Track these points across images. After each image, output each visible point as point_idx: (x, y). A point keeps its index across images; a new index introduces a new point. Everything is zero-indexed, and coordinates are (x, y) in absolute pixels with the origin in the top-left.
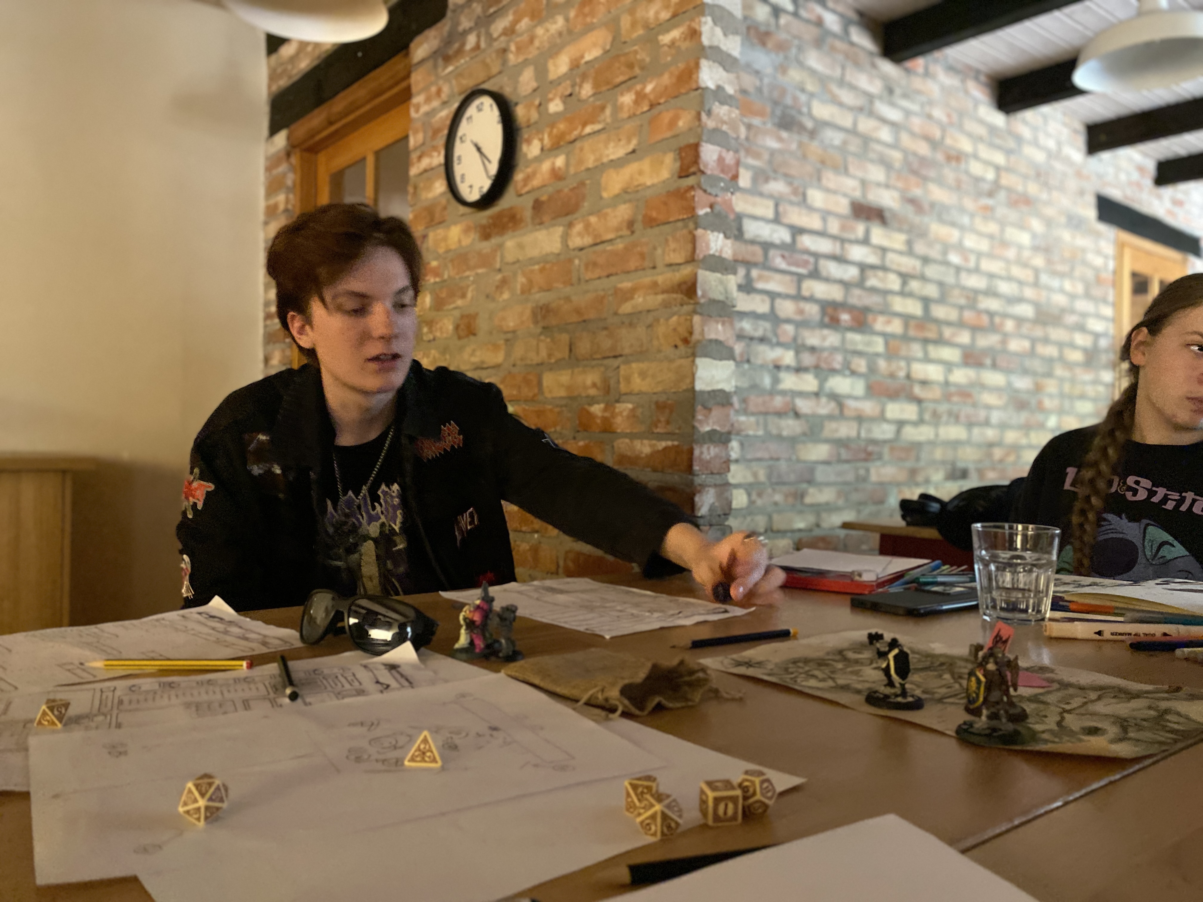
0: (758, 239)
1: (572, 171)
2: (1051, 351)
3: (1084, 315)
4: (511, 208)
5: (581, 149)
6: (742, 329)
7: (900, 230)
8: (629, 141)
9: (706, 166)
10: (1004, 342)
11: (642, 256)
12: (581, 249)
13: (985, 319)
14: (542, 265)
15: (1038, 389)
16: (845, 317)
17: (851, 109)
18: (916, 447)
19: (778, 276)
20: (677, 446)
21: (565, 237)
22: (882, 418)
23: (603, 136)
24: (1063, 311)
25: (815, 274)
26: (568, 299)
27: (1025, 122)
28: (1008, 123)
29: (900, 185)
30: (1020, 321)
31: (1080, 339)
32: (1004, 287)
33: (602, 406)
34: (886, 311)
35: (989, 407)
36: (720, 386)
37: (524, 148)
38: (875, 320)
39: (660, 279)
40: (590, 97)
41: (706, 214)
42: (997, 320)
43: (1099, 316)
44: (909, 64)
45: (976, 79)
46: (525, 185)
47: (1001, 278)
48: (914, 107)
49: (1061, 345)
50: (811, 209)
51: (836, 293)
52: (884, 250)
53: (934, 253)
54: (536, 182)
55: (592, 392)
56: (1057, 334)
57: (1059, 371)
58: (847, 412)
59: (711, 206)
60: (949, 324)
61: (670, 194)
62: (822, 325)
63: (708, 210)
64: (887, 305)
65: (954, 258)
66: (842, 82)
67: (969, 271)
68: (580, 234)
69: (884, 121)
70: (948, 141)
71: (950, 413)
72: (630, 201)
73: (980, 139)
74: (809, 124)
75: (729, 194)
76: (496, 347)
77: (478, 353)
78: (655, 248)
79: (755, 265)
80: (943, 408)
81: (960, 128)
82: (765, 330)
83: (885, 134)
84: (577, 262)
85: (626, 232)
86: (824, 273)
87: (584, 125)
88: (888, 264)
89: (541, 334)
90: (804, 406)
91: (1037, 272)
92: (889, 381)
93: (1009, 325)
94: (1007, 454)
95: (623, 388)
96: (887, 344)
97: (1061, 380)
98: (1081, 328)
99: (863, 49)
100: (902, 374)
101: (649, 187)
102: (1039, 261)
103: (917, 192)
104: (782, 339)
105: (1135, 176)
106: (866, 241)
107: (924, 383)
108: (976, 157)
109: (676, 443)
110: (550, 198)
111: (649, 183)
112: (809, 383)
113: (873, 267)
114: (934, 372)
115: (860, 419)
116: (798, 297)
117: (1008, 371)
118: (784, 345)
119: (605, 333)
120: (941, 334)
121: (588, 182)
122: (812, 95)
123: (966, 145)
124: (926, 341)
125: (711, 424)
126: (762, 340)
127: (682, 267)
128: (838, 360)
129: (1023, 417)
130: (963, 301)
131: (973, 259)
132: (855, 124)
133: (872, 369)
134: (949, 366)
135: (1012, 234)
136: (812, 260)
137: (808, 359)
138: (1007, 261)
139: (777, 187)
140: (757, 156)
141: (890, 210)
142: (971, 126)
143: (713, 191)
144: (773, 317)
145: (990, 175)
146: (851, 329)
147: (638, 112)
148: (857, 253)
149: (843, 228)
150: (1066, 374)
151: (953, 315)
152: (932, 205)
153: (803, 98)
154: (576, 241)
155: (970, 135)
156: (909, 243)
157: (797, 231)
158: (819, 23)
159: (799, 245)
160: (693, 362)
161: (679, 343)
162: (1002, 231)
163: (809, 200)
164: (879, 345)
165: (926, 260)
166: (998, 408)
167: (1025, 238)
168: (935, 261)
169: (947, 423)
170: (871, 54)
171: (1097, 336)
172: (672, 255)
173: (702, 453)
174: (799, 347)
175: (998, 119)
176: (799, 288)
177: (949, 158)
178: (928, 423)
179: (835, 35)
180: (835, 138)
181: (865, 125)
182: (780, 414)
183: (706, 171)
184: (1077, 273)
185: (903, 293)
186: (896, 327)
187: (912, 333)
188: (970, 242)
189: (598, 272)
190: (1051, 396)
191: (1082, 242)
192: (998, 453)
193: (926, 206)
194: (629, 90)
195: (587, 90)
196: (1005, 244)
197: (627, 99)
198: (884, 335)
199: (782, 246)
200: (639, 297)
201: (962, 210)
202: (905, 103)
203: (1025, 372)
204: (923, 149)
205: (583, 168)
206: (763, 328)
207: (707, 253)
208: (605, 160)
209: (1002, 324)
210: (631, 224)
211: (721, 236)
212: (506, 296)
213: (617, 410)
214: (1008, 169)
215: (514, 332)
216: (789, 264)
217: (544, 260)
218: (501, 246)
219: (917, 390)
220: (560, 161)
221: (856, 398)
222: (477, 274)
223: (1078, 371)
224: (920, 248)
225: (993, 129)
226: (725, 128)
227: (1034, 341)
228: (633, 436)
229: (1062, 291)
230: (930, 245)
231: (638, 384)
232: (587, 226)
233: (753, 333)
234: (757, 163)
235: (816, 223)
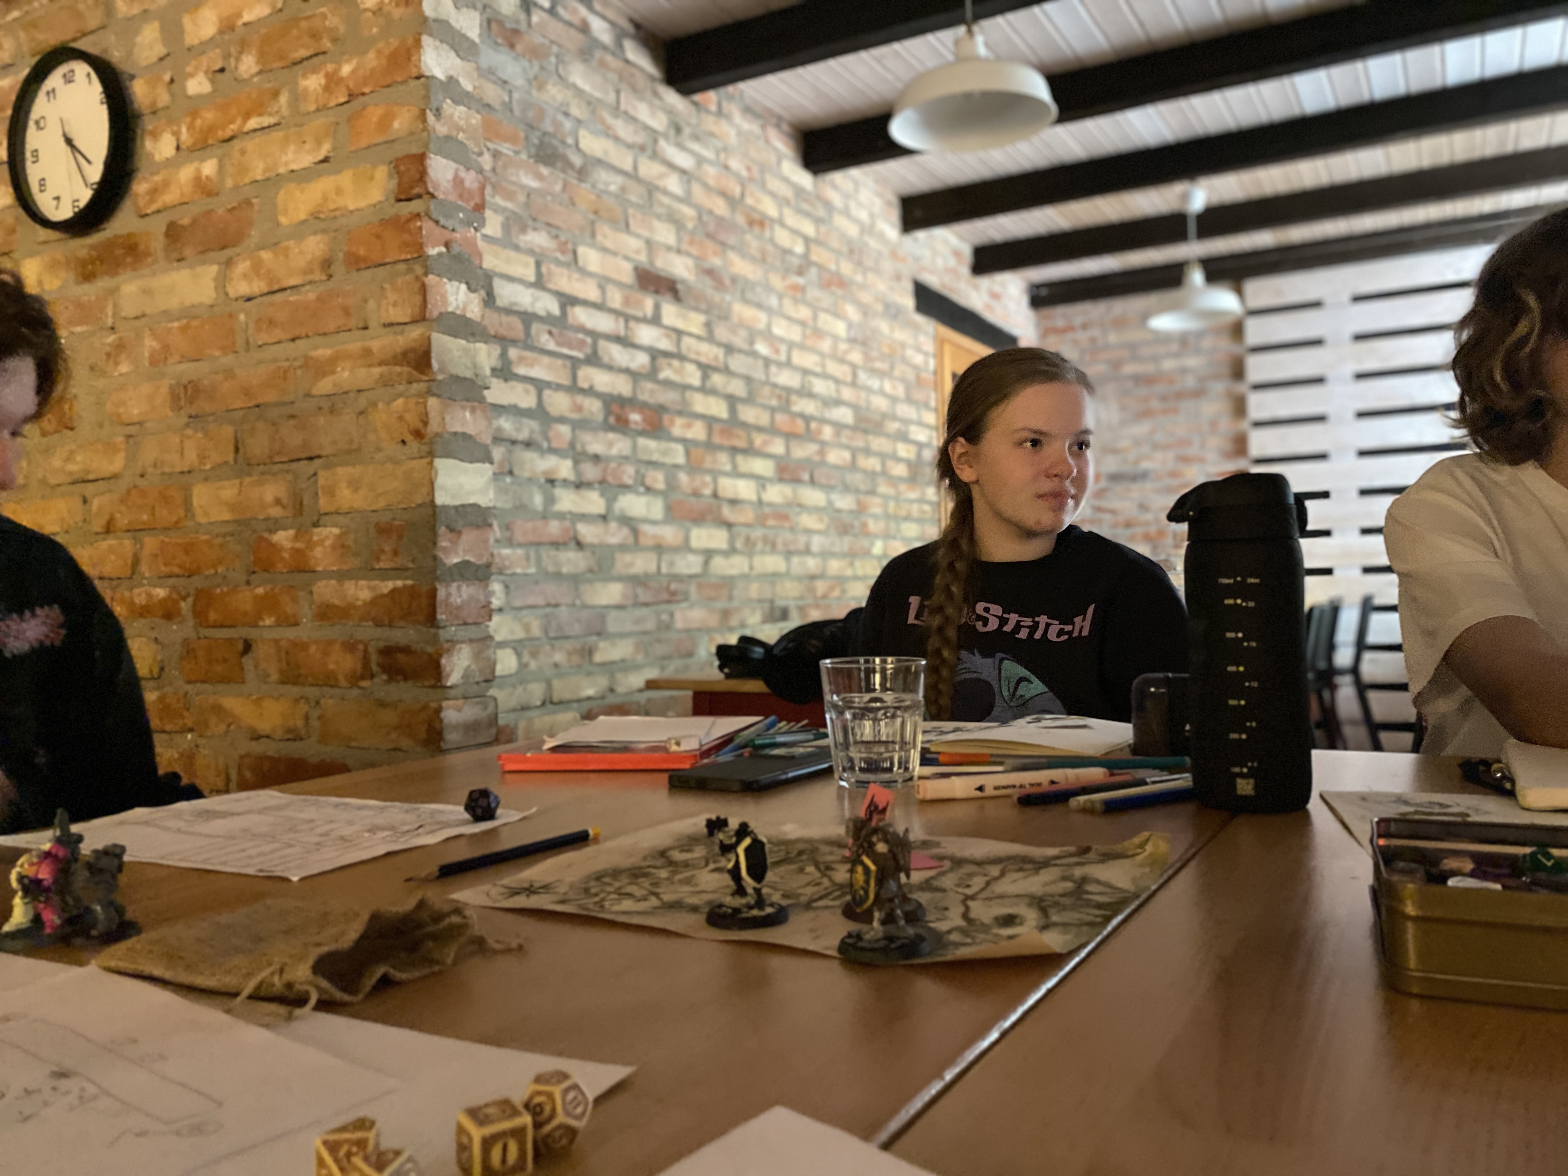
0: (516, 308)
1: (229, 183)
2: (872, 463)
3: (906, 422)
4: (129, 235)
5: (243, 152)
6: (499, 429)
7: (696, 309)
8: (319, 143)
9: (437, 186)
10: (822, 453)
11: (347, 312)
12: (249, 299)
13: (800, 424)
14: (184, 321)
15: (861, 509)
16: (635, 417)
17: (630, 146)
18: (728, 583)
19: (546, 360)
20: (412, 587)
21: (221, 282)
22: (686, 547)
23: (278, 135)
24: (884, 416)
25: (594, 360)
26: (229, 374)
27: (835, 187)
28: (815, 185)
29: (694, 251)
30: (839, 427)
31: (904, 451)
32: (820, 386)
33: (291, 532)
34: (685, 412)
35: (809, 532)
36: (472, 500)
37: (148, 144)
38: (672, 423)
39: (375, 345)
40: (253, 76)
41: (440, 254)
42: (813, 425)
43: (920, 424)
44: (698, 97)
45: (778, 126)
46: (152, 201)
47: (816, 375)
48: (708, 154)
49: (883, 457)
50: (584, 273)
51: (622, 386)
52: (679, 333)
53: (739, 341)
54: (170, 197)
55: (276, 512)
56: (878, 443)
57: (883, 489)
58: (643, 541)
59: (447, 245)
60: (760, 429)
61: (384, 222)
62: (607, 426)
63: (443, 249)
64: (685, 402)
65: (762, 348)
66: (616, 110)
67: (780, 365)
68: (245, 276)
69: (672, 166)
70: (749, 201)
71: (765, 540)
72: (324, 231)
73: (787, 202)
74: (577, 161)
75: (472, 230)
76: (110, 448)
77: (79, 458)
78: (366, 301)
79: (514, 342)
80: (757, 533)
81: (763, 185)
82: (532, 432)
83: (673, 184)
84: (242, 317)
85: (318, 276)
86: (606, 359)
87: (247, 116)
88: (684, 351)
89: (187, 425)
90: (588, 532)
91: (854, 367)
92: (693, 500)
93: (827, 432)
94: (832, 588)
95: (324, 503)
96: (688, 453)
97: (885, 497)
98: (903, 437)
99: (642, 70)
100: (707, 492)
101: (352, 212)
102: (856, 356)
103: (716, 262)
104: (554, 445)
105: (952, 262)
106: (655, 320)
107: (734, 502)
108: (781, 223)
109: (409, 582)
110: (194, 222)
111: (351, 207)
112: (594, 502)
113: (666, 354)
114: (744, 489)
115: (659, 549)
116: (574, 388)
117: (828, 488)
118: (559, 453)
119: (292, 422)
120: (751, 442)
121: (254, 201)
122: (579, 122)
123: (770, 208)
124: (734, 451)
125: (461, 553)
126: (528, 444)
127: (407, 328)
128: (628, 474)
129: (847, 541)
130: (774, 402)
131: (783, 349)
132: (635, 168)
133: (672, 485)
134: (761, 481)
135: (826, 321)
136: (589, 340)
137: (591, 472)
138: (822, 354)
139: (538, 239)
140: (509, 196)
141: (683, 282)
142: (774, 184)
143: (449, 224)
144: (540, 413)
145: (799, 249)
146: (643, 433)
147: (332, 104)
148: (646, 335)
149: (627, 301)
150: (891, 491)
151: (764, 419)
152: (734, 280)
153: (568, 125)
154: (239, 288)
155: (773, 195)
156: (708, 325)
157: (568, 301)
158: (584, 28)
159: (570, 320)
160: (431, 463)
161: (409, 438)
162: (815, 318)
163: (581, 262)
164: (678, 455)
165: (729, 349)
166: (818, 532)
167: (840, 328)
168: (740, 351)
169: (762, 552)
170: (652, 78)
171: (920, 446)
172: (391, 310)
173: (449, 595)
174: (579, 456)
175: (804, 179)
176: (574, 378)
177: (751, 223)
178: (741, 553)
179: (605, 48)
180: (613, 183)
181: (649, 169)
182: (556, 545)
183: (436, 194)
184: (897, 373)
185: (706, 390)
186: (698, 432)
187: (717, 439)
188: (780, 329)
189: (278, 334)
190: (875, 517)
191: (901, 335)
192: (821, 587)
193: (727, 282)
194: (315, 71)
195: (248, 65)
196: (818, 333)
197: (313, 83)
198: (683, 441)
199: (548, 319)
200: (343, 369)
201: (769, 288)
202: (695, 147)
203: (847, 489)
204: (720, 207)
205: (247, 180)
206: (528, 429)
207: (443, 310)
208: (282, 170)
209: (819, 432)
210: (327, 264)
211: (463, 287)
212: (124, 368)
213: (315, 538)
214: (819, 242)
215: (140, 423)
216: (559, 344)
217: (189, 313)
218: (113, 291)
219: (727, 512)
220: (209, 168)
221: (654, 523)
222: (73, 333)
223: (903, 487)
224: (722, 333)
225: (799, 191)
226: (461, 136)
227: (854, 452)
228: (342, 576)
229: (882, 393)
230: (733, 330)
231: (346, 497)
232: (257, 267)
233: (515, 435)
234: (509, 205)
235: (591, 292)
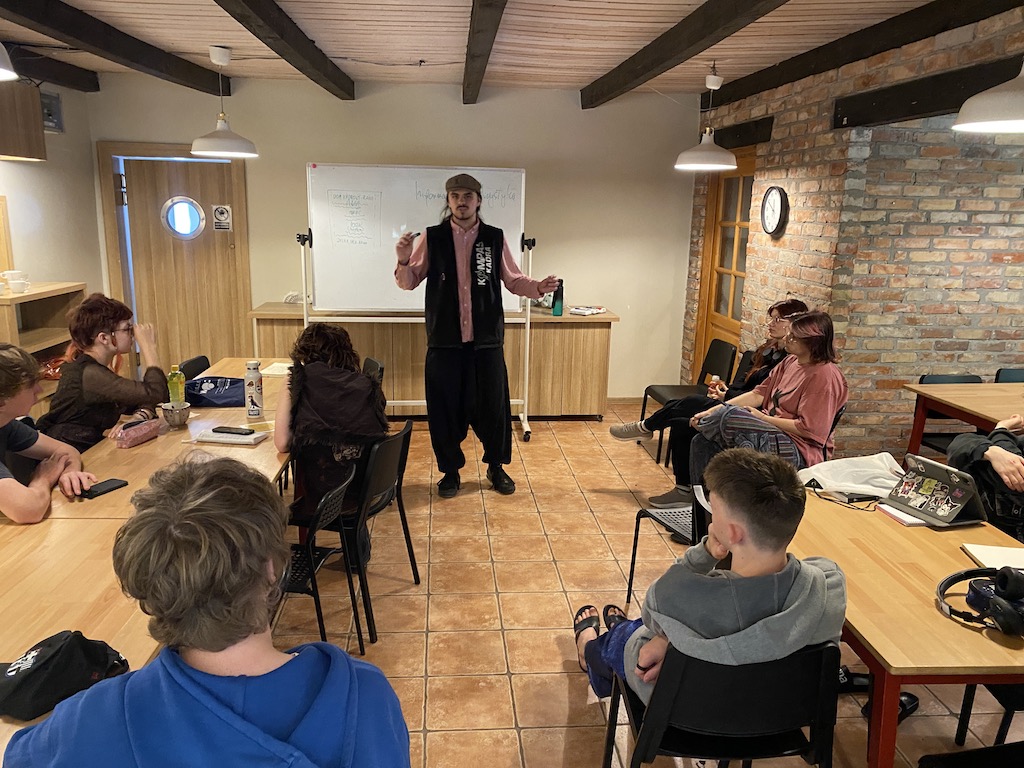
1: (803, 233)
8: (819, 232)
9: (839, 252)
12: (802, 267)
16: (1008, 258)
19: (955, 240)
21: (798, 260)
23: (812, 225)
37: (790, 216)
39: (822, 289)
40: (810, 208)
46: (789, 231)
50: (987, 199)
51: (1002, 245)
54: (792, 232)
58: (1003, 311)
62: (988, 263)
63: (840, 267)
68: (802, 261)
72: (817, 255)
74: (992, 150)
78: (822, 277)
82: (941, 270)
84: (800, 270)
86: (993, 234)
87: (808, 218)
90: (966, 309)
104: (953, 274)
110: (795, 241)
111: (822, 252)
112: (974, 296)
115: (1013, 314)
116: (969, 250)
118: (956, 276)
121: (806, 241)
126: (938, 275)
128: (998, 283)
136: (984, 227)
137: (973, 283)
139: (960, 191)
140: (946, 177)
144: (948, 263)
146: (1012, 264)
147: (823, 222)
149: (1013, 206)
157: (972, 214)
159: (973, 221)
163: (985, 195)
174: (967, 277)
176: (971, 245)
180: (1014, 153)
182: (947, 313)
189: (806, 278)
194: (821, 211)
195: (810, 204)
197: (821, 214)
199: (961, 223)
200: (815, 293)
206: (939, 269)
208: (812, 234)
210: (816, 265)
215: (779, 289)
216: (964, 232)
217: (791, 265)
218: (778, 253)
221: (1012, 303)
233: (931, 273)
234: (946, 181)
235: (991, 206)
